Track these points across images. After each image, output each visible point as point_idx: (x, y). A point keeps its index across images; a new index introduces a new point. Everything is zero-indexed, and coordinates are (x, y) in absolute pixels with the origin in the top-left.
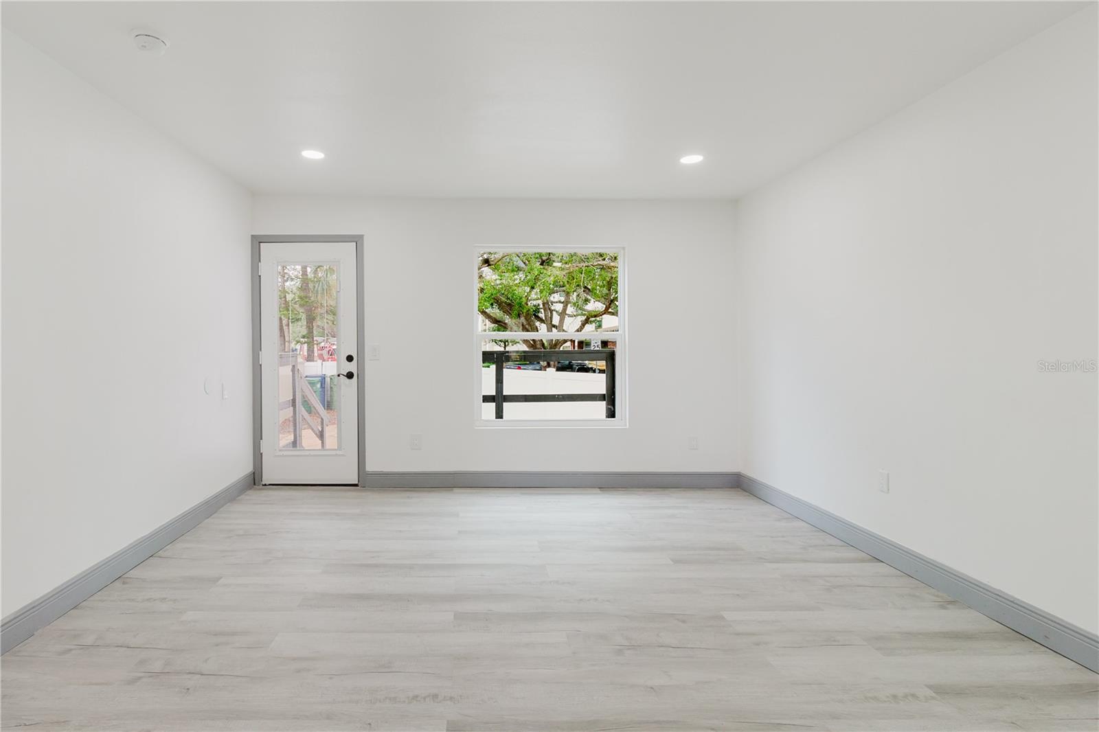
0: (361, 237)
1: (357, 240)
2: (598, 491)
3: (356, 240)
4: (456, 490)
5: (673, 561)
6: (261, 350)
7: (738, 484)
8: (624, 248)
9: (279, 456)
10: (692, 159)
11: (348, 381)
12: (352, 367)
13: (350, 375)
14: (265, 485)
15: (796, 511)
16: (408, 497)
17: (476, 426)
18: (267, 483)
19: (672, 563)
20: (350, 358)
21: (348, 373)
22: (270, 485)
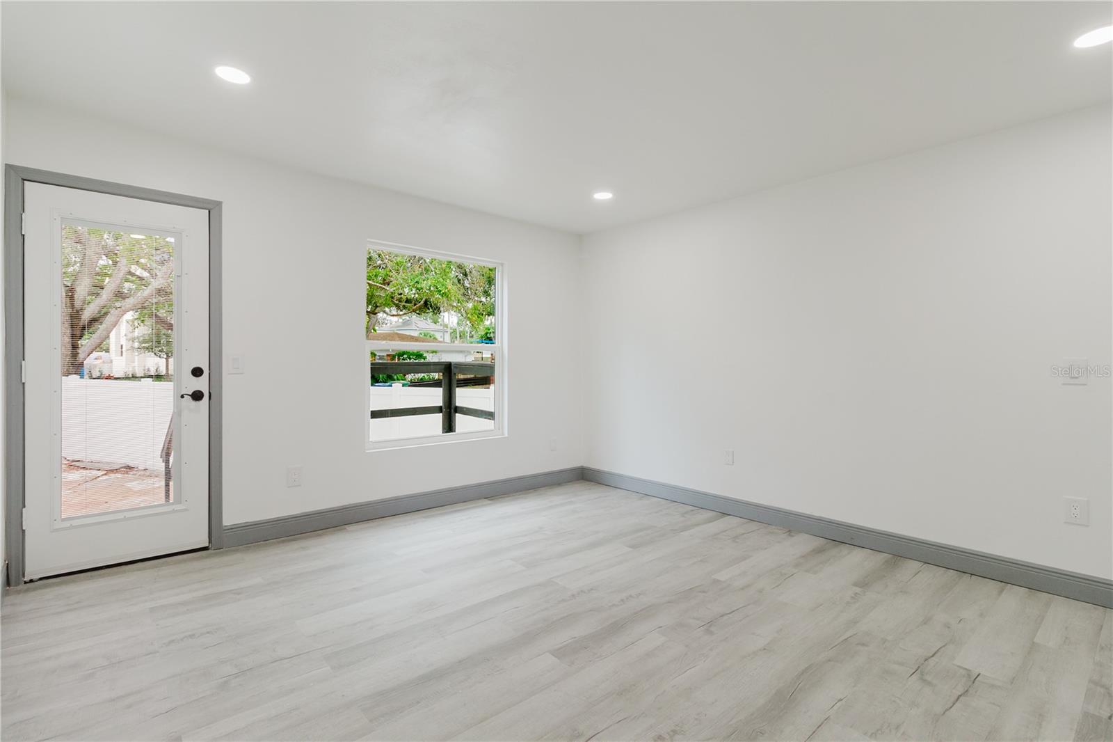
0: (219, 204)
1: (213, 210)
2: (487, 502)
3: (210, 206)
4: (349, 528)
5: (630, 547)
6: (24, 360)
7: (584, 476)
8: (502, 265)
9: (57, 530)
10: (603, 196)
11: (194, 403)
12: (201, 384)
13: (197, 396)
14: (31, 581)
15: (644, 490)
16: (303, 548)
17: (368, 450)
18: (35, 577)
19: (631, 549)
20: (197, 372)
21: (193, 393)
22: (41, 579)
